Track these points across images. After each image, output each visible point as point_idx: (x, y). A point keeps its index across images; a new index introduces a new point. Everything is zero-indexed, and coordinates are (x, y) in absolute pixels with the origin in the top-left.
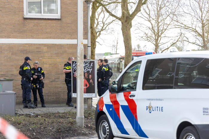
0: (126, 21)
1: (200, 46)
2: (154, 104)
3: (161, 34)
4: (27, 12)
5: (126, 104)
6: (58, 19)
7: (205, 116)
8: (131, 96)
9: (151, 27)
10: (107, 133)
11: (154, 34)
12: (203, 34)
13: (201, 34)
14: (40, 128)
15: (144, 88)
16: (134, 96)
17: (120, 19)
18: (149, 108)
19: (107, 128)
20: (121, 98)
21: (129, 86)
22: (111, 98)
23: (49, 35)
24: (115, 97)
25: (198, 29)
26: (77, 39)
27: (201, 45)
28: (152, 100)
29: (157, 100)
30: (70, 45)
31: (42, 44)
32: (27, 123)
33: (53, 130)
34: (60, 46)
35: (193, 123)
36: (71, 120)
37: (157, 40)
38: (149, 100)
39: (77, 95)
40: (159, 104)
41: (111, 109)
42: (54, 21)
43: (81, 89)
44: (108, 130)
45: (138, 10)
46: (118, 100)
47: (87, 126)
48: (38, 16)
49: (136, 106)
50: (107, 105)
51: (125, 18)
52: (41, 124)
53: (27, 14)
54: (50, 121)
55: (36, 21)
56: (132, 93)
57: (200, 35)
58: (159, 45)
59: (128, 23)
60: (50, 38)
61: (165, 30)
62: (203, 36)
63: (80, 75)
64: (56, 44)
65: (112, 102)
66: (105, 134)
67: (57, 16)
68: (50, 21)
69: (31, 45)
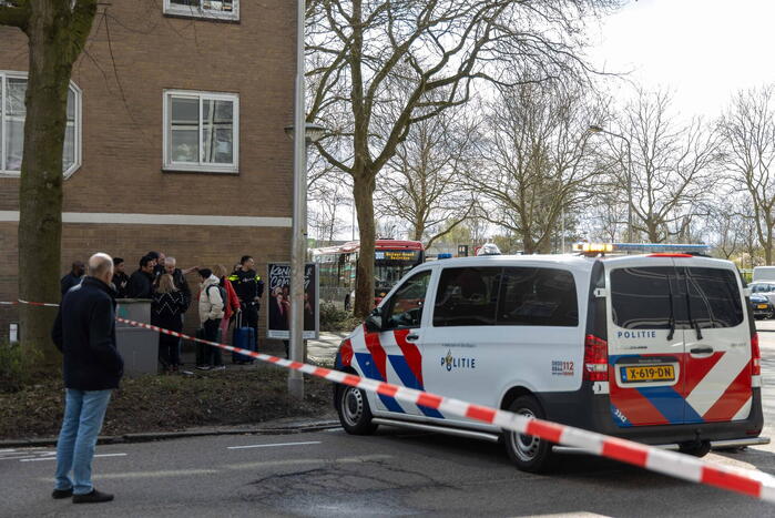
0: (364, 176)
1: (512, 228)
2: (457, 354)
3: (430, 201)
4: (169, 159)
5: (399, 352)
6: (234, 175)
7: (556, 376)
8: (409, 338)
9: (408, 186)
10: (358, 410)
11: (416, 200)
12: (523, 204)
13: (519, 205)
14: (218, 400)
15: (436, 323)
16: (416, 338)
17: (349, 171)
18: (448, 362)
19: (358, 399)
20: (389, 342)
21: (403, 318)
22: (368, 341)
23: (215, 207)
24: (377, 341)
25: (511, 193)
26: (292, 216)
27: (514, 225)
28: (454, 345)
29: (463, 345)
30: (257, 228)
31: (201, 227)
32: (188, 389)
33: (244, 404)
34: (237, 230)
35: (532, 390)
36: (276, 383)
37: (422, 213)
38: (447, 345)
39: (290, 335)
40: (467, 354)
41: (368, 363)
42: (226, 179)
43: (298, 323)
44: (361, 405)
45: (388, 152)
46: (382, 344)
47: (309, 396)
48: (192, 166)
49: (420, 357)
50: (359, 356)
51: (362, 171)
52: (219, 392)
53: (169, 162)
54: (236, 387)
55: (187, 178)
56: (413, 331)
57: (516, 206)
58: (426, 225)
59: (368, 181)
60: (217, 213)
61: (439, 193)
62: (521, 210)
63: (298, 295)
64: (227, 227)
65: (368, 348)
66: (353, 412)
67: (232, 167)
68: (216, 178)
69: (177, 227)
